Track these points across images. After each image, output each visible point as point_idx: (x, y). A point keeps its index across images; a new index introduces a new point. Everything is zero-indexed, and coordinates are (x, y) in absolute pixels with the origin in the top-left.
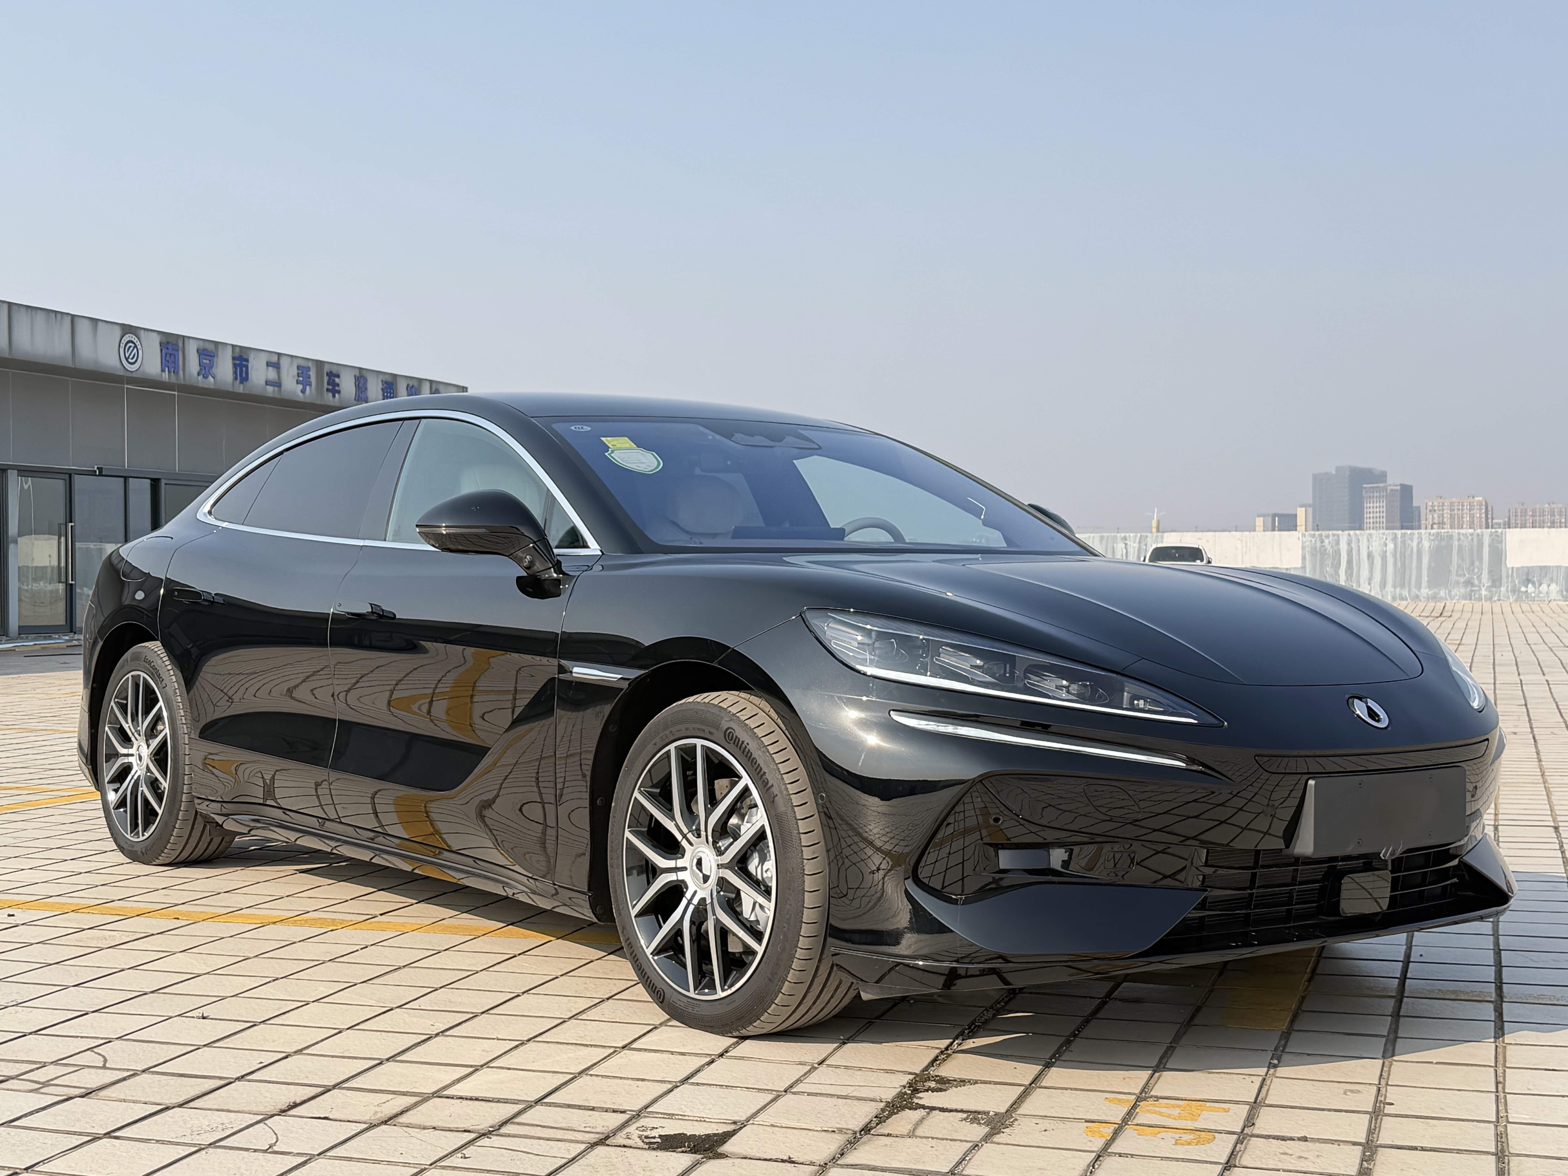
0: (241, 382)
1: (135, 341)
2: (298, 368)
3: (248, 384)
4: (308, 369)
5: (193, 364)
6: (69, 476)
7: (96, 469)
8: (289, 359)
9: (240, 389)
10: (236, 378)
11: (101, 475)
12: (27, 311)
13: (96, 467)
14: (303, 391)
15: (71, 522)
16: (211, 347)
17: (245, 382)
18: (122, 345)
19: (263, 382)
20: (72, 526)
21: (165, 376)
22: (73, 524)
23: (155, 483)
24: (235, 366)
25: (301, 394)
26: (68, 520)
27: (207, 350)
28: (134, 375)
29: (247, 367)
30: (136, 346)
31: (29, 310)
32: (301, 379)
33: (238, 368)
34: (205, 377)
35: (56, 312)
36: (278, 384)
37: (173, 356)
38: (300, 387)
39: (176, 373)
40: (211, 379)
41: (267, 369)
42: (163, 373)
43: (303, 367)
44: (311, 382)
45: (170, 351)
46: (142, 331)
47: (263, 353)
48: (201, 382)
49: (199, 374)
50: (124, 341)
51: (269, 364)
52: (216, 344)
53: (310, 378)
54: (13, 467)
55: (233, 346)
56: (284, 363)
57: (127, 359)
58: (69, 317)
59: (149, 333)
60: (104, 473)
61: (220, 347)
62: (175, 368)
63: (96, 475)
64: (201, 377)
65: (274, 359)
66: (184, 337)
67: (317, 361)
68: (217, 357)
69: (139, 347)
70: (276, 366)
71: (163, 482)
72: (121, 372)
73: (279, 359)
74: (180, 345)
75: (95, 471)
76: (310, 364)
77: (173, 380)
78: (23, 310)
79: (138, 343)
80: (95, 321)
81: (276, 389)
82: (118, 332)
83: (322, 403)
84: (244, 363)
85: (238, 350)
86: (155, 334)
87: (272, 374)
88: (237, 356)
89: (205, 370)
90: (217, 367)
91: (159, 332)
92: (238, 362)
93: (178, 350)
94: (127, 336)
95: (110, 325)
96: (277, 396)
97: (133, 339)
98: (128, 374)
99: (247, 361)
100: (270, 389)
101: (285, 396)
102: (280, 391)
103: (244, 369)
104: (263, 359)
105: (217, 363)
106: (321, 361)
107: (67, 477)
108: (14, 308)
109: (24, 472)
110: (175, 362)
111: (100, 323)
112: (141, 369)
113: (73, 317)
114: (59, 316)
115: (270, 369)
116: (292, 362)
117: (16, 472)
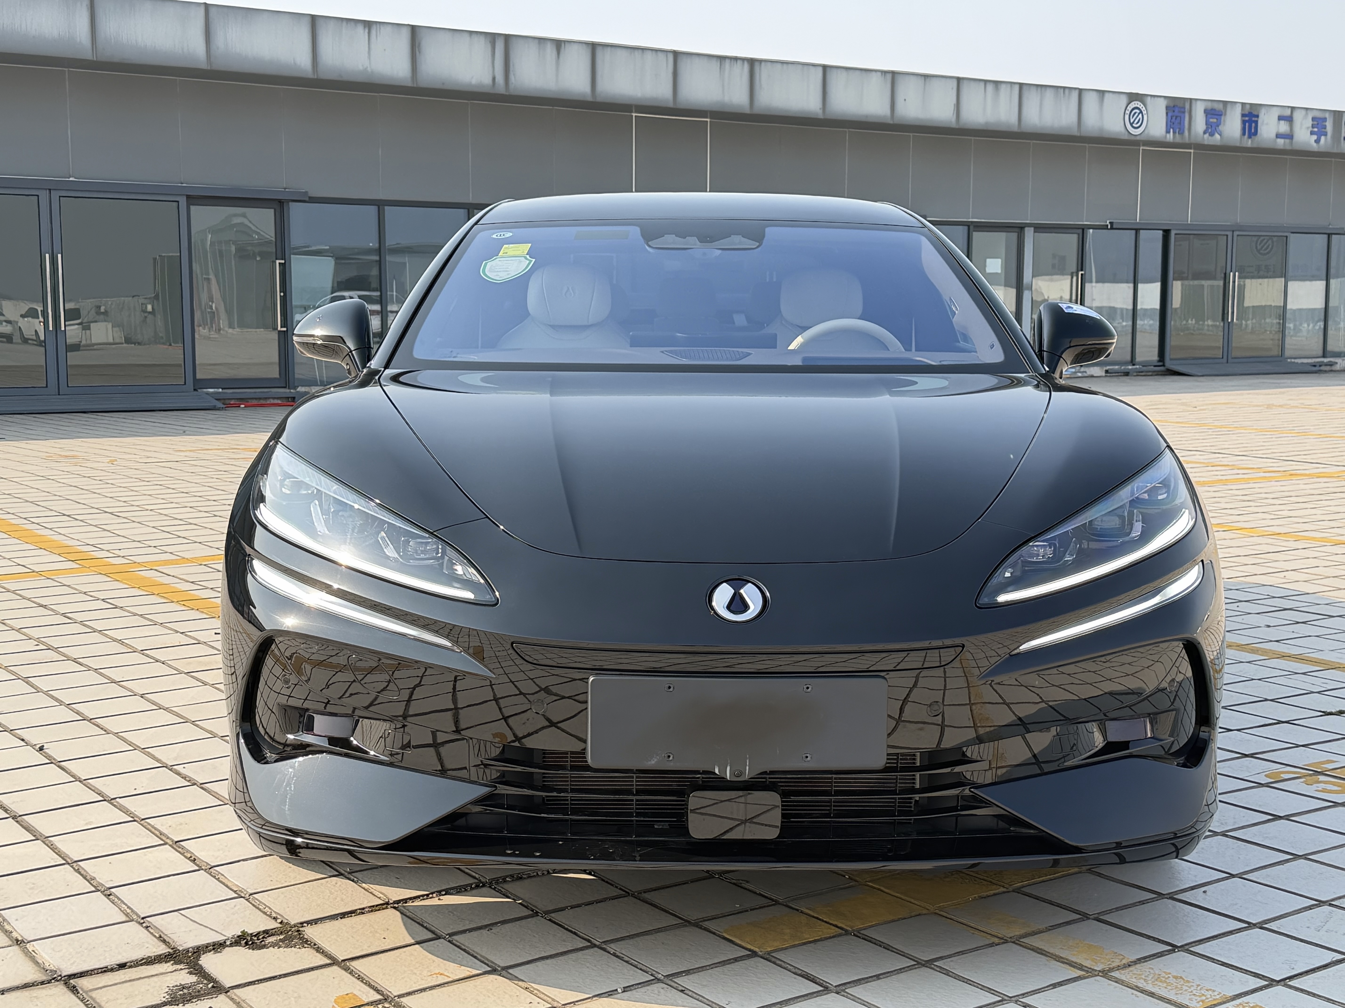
0: (1250, 137)
1: (1141, 108)
2: (1313, 119)
3: (1257, 138)
4: (1325, 120)
5: (1199, 123)
6: (1083, 230)
7: (1108, 223)
8: (1303, 112)
9: (1249, 143)
10: (1244, 134)
11: (1112, 228)
12: (1037, 90)
13: (1108, 222)
14: (1317, 141)
15: (1082, 270)
16: (1220, 107)
17: (1253, 137)
18: (1128, 112)
19: (1273, 135)
20: (1082, 274)
21: (1170, 137)
22: (1083, 272)
23: (1166, 233)
24: (1244, 122)
25: (1315, 144)
26: (1080, 268)
27: (1215, 110)
28: (1138, 138)
29: (1256, 122)
30: (1141, 112)
31: (1039, 89)
32: (1316, 130)
33: (1247, 124)
34: (1212, 135)
35: (1064, 88)
36: (1289, 136)
37: (1179, 118)
38: (1315, 137)
39: (1181, 132)
40: (1217, 136)
41: (1278, 123)
42: (1168, 135)
43: (1320, 119)
44: (1327, 132)
45: (1176, 113)
46: (1149, 98)
47: (1275, 108)
48: (1207, 140)
49: (1205, 133)
50: (1129, 108)
51: (1281, 118)
52: (1225, 103)
53: (1325, 128)
54: (1029, 225)
55: (1243, 104)
56: (1298, 116)
57: (1131, 124)
58: (1077, 92)
59: (1156, 98)
60: (1114, 227)
61: (1229, 106)
62: (1180, 129)
63: (1108, 229)
64: (1206, 136)
65: (1288, 112)
66: (1191, 99)
67: (1335, 112)
68: (1225, 114)
69: (1144, 112)
70: (1289, 119)
71: (1173, 233)
72: (1126, 137)
73: (1292, 112)
74: (1187, 106)
75: (1108, 225)
76: (1327, 115)
77: (1178, 139)
78: (1033, 89)
79: (1143, 109)
80: (1102, 93)
81: (1288, 141)
82: (1124, 100)
83: (1339, 151)
84: (1253, 119)
85: (1248, 107)
86: (1162, 99)
87: (1284, 127)
88: (1247, 113)
89: (1211, 128)
90: (1224, 124)
91: (1165, 97)
92: (1247, 119)
93: (1184, 112)
94: (1133, 103)
95: (1117, 95)
96: (1288, 147)
97: (1138, 106)
98: (1133, 138)
99: (1257, 116)
100: (1281, 142)
101: (1296, 147)
102: (1291, 143)
103: (1253, 125)
104: (1276, 113)
105: (1224, 121)
106: (1339, 111)
107: (1080, 231)
108: (1025, 88)
109: (1039, 228)
110: (1181, 123)
111: (1107, 95)
112: (1146, 132)
113: (1081, 91)
114: (1067, 91)
115: (1282, 122)
116: (1307, 114)
117: (1032, 229)
